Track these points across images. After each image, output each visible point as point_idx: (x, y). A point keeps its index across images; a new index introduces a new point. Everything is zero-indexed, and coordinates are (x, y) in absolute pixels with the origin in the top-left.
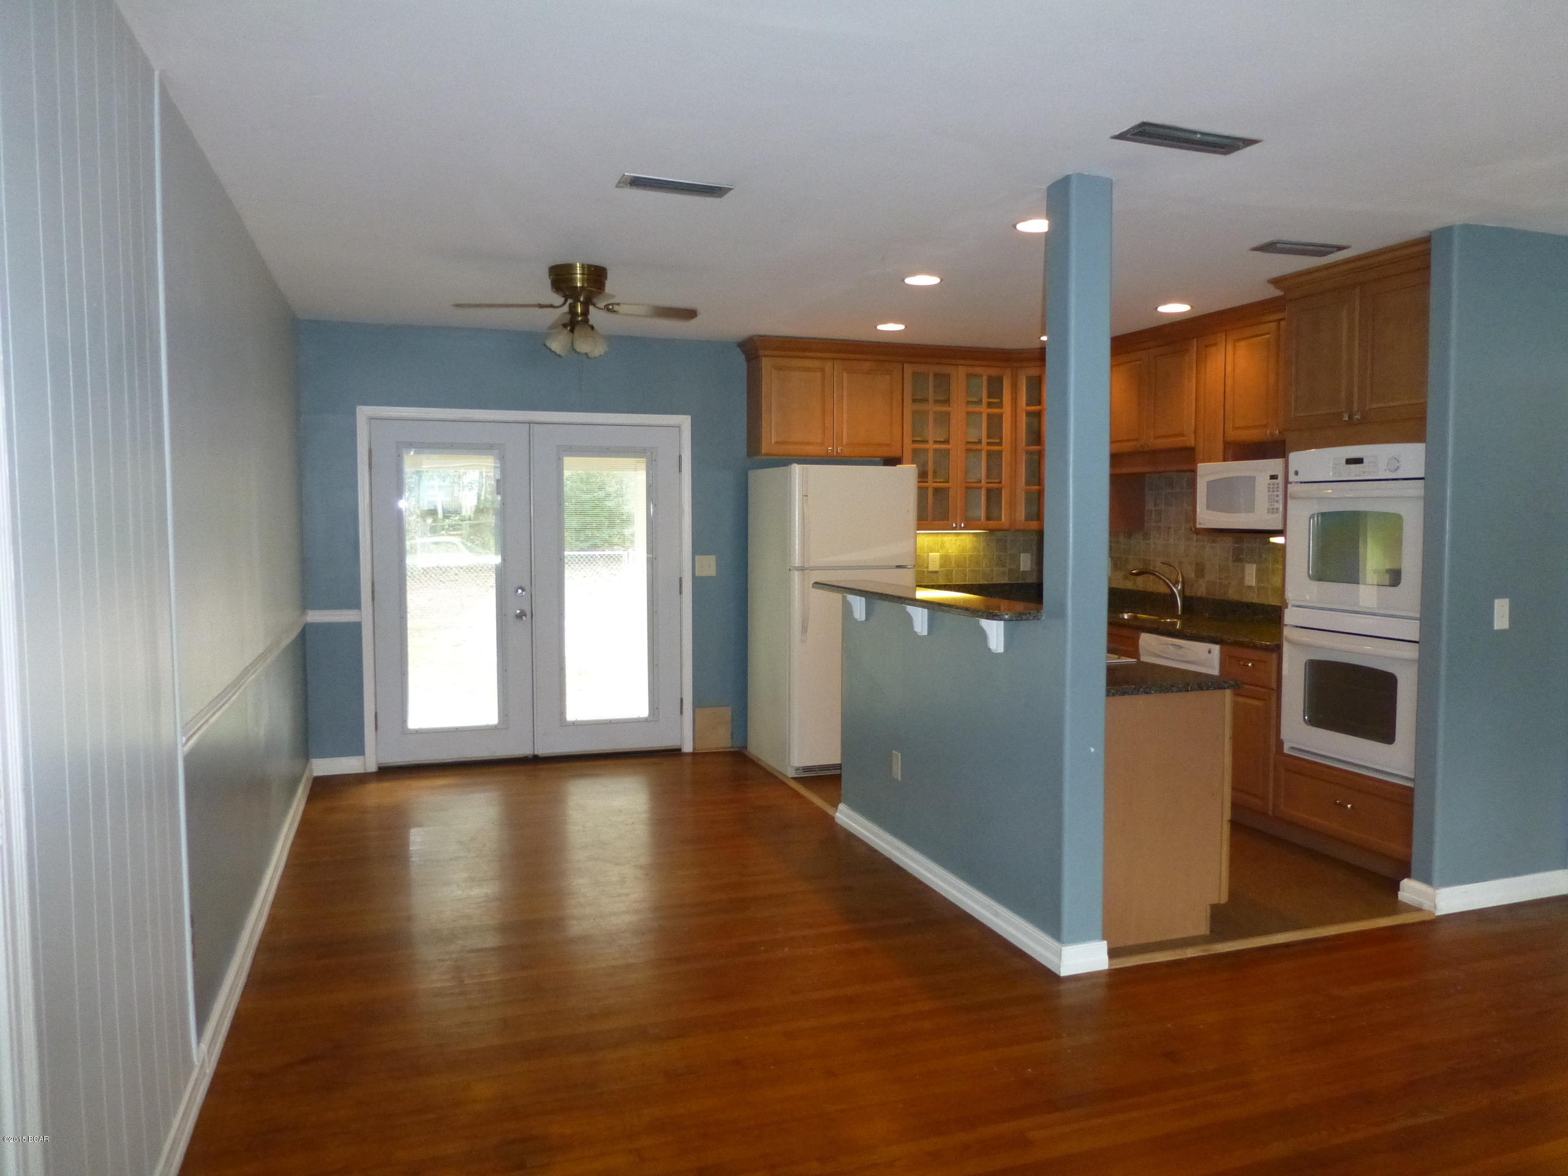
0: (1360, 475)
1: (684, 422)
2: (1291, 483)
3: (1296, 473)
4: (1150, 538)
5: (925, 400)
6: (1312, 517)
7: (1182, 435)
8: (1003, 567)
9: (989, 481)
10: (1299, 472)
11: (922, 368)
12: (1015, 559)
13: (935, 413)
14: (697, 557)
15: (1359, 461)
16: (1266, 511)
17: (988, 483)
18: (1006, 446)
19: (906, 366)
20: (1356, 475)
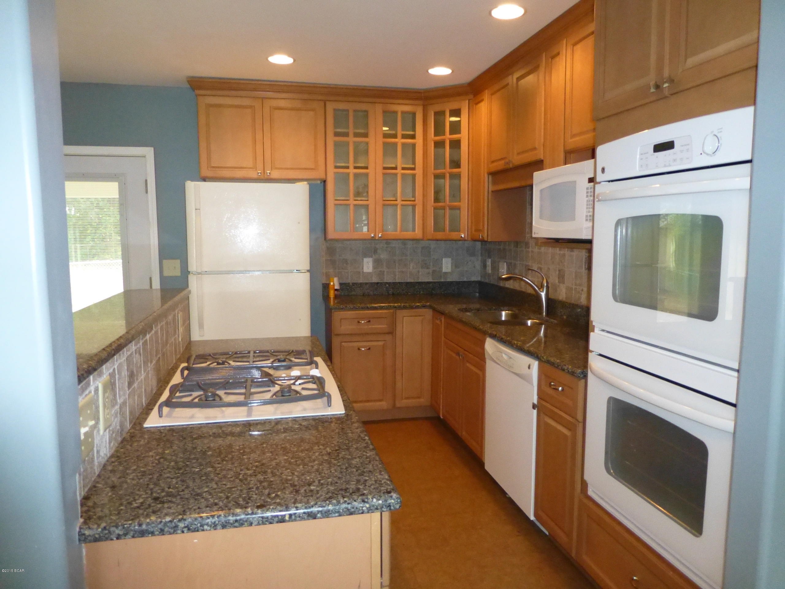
0: (670, 166)
1: (149, 152)
2: (600, 183)
3: (603, 170)
4: (529, 247)
5: (346, 135)
6: (619, 223)
7: (535, 149)
8: (428, 268)
9: (403, 199)
10: (606, 170)
11: (342, 106)
12: (438, 262)
13: (354, 142)
14: (165, 262)
15: (668, 146)
16: (584, 218)
17: (403, 201)
18: (419, 172)
19: (328, 103)
20: (665, 166)
